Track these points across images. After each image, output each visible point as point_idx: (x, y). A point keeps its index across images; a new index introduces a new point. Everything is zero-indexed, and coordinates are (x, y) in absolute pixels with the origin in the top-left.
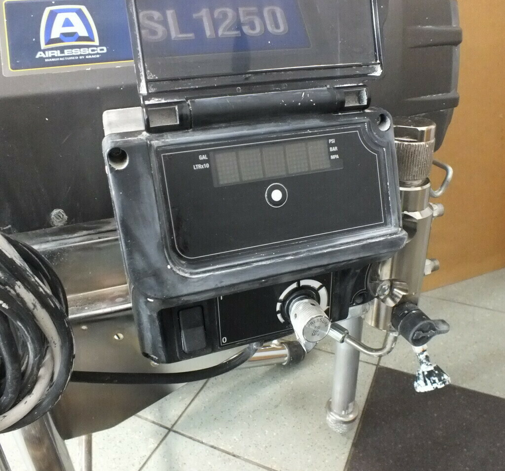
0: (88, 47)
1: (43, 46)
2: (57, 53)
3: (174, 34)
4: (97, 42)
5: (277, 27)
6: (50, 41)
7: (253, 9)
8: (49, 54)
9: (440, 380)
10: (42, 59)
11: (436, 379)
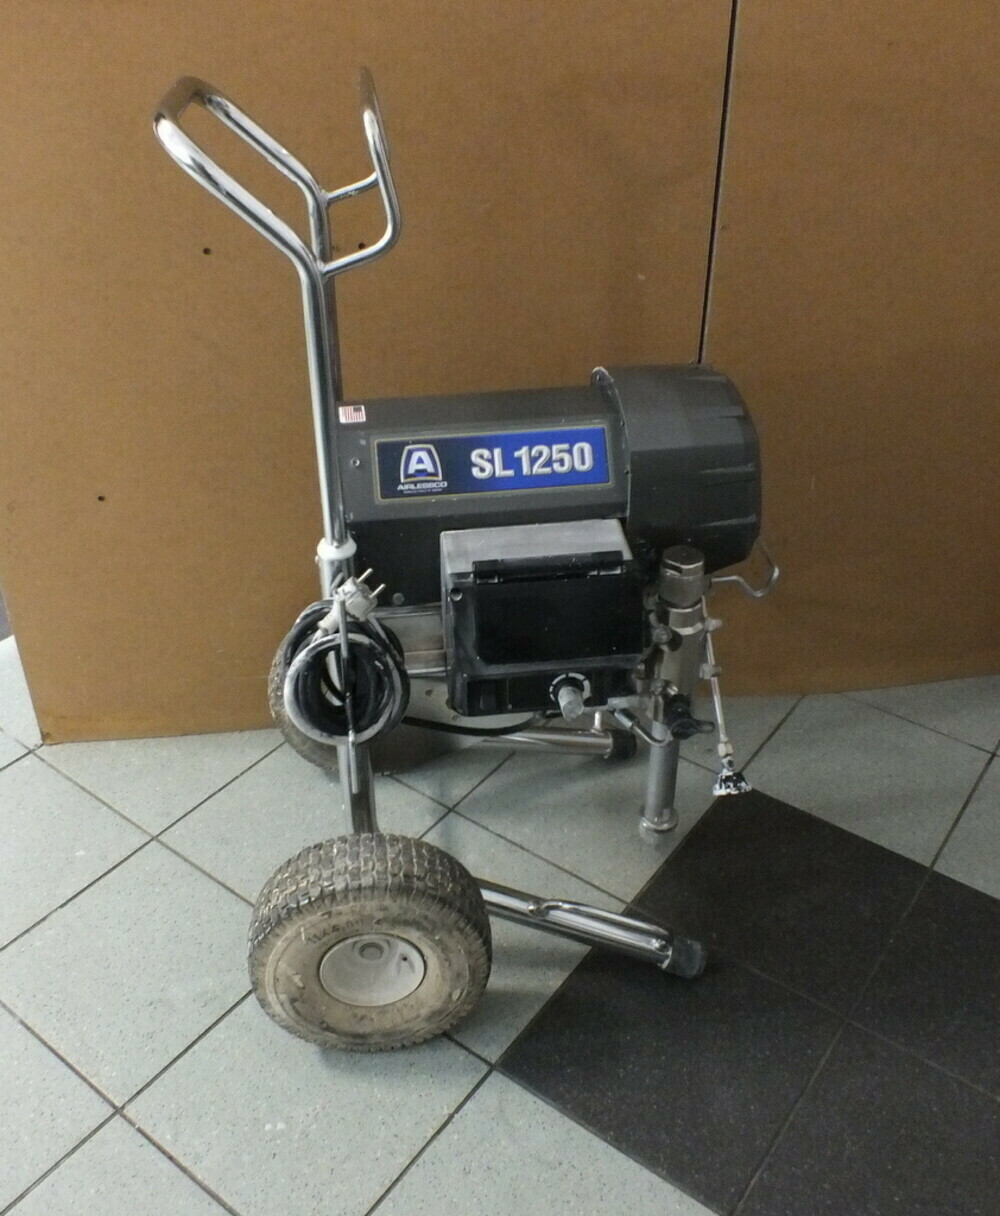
0: (434, 481)
1: (402, 480)
2: (412, 487)
3: (500, 472)
4: (440, 478)
5: (583, 463)
6: (407, 476)
7: (566, 446)
8: (406, 487)
9: (735, 786)
10: (401, 491)
11: (731, 785)
